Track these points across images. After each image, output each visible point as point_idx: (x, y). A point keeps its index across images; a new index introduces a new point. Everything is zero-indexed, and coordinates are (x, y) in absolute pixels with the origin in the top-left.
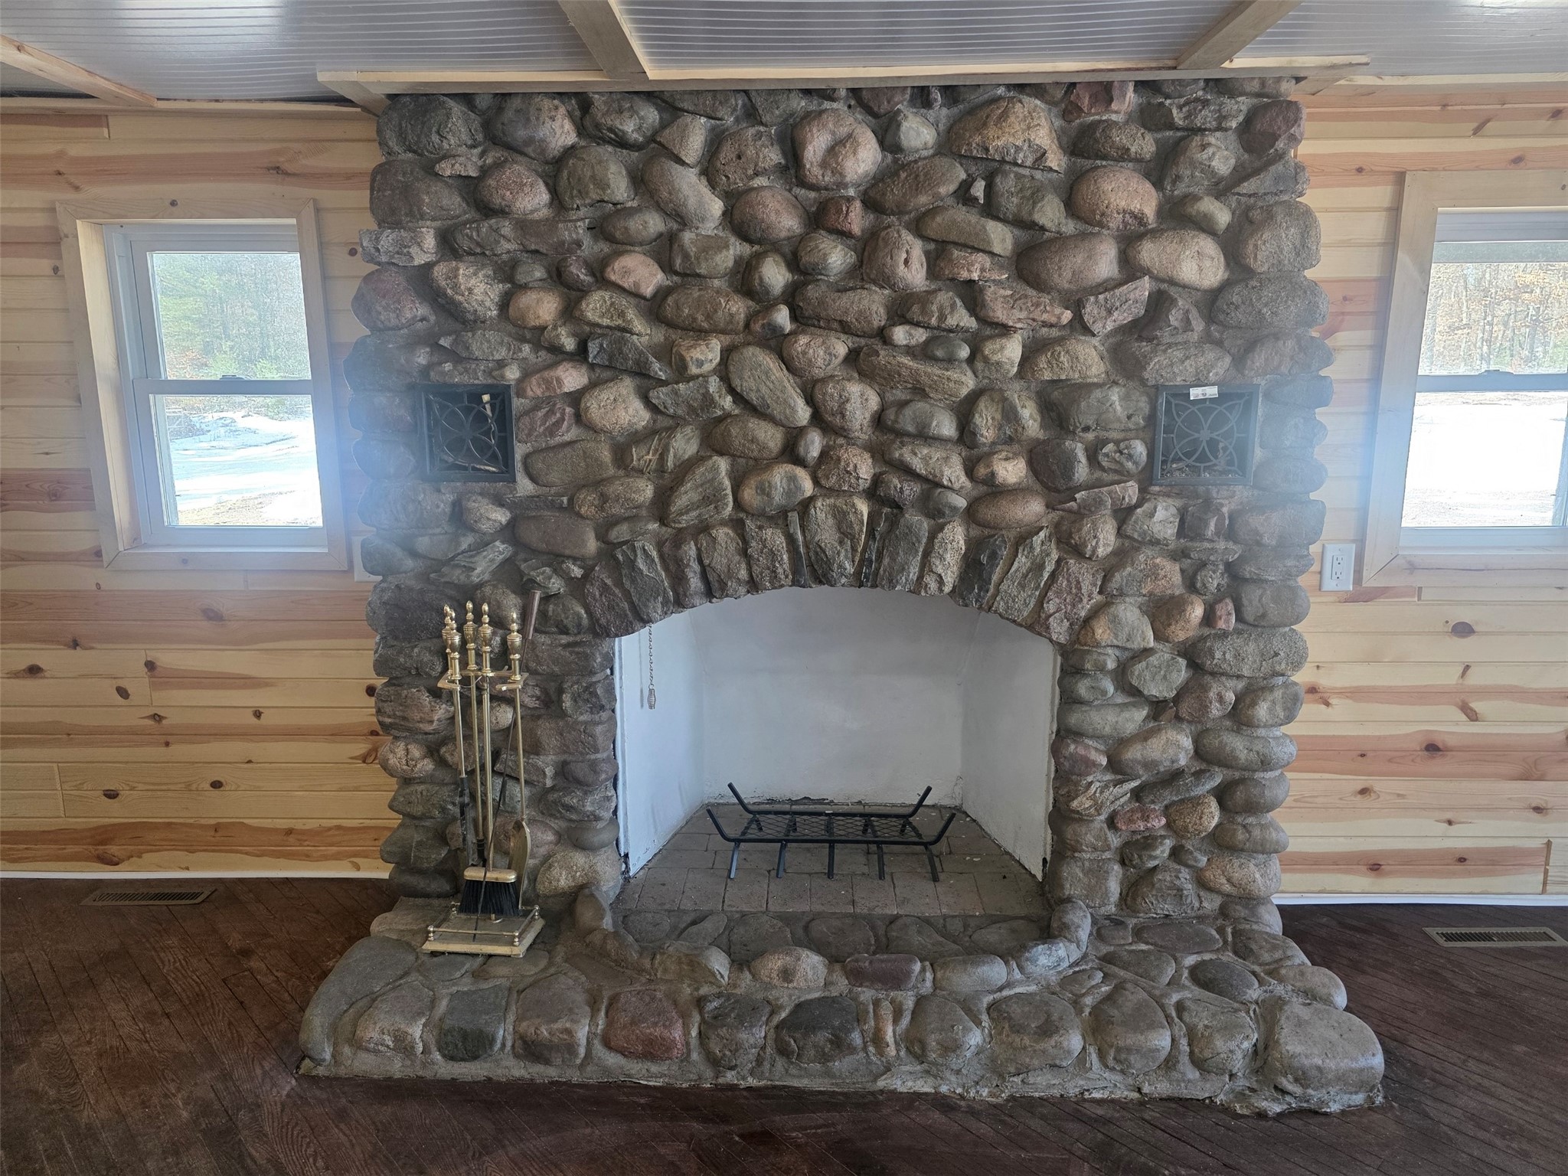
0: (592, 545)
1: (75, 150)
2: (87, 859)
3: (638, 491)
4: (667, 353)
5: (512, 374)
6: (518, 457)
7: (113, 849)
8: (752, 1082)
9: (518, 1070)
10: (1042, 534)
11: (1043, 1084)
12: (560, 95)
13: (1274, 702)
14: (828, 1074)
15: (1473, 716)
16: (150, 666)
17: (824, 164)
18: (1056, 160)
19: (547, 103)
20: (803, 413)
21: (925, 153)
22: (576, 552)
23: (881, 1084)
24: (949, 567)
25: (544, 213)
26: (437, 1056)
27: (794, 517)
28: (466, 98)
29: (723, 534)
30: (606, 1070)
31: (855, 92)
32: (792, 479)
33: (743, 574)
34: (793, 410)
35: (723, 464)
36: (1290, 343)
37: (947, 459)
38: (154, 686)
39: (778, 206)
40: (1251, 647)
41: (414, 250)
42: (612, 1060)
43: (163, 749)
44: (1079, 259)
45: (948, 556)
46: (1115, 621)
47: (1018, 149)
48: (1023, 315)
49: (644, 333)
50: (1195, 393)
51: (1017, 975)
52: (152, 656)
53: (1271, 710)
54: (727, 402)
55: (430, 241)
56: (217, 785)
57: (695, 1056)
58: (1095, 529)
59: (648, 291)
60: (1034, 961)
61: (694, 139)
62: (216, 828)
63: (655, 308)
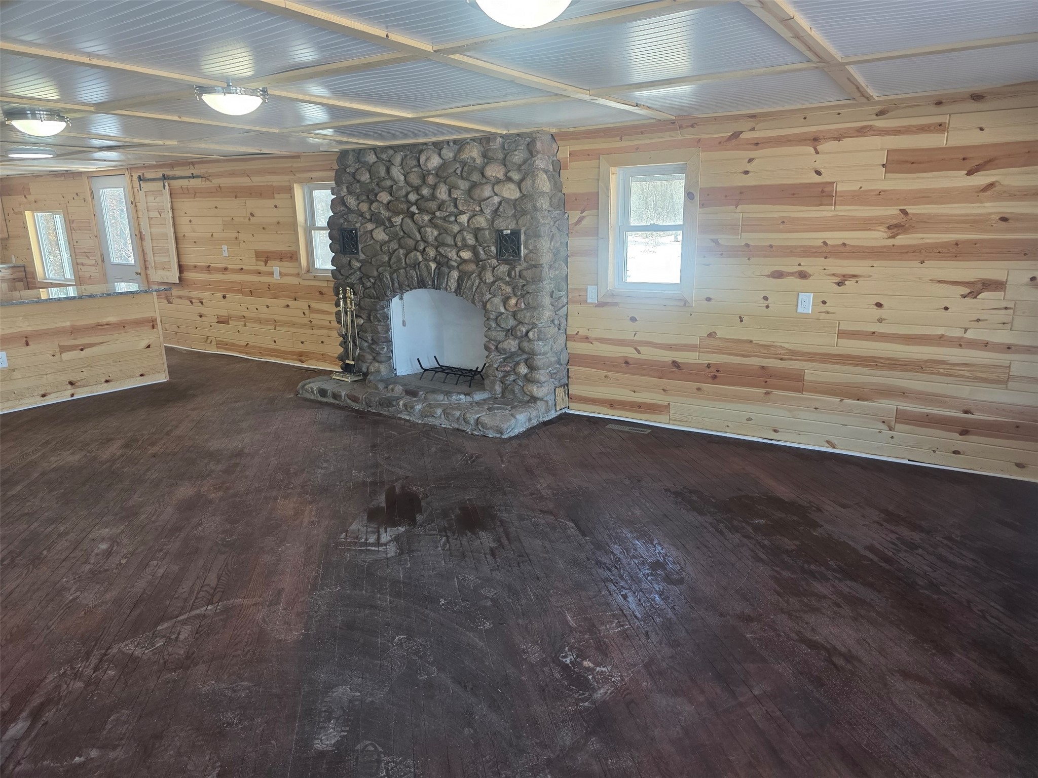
0: (375, 274)
1: (295, 165)
2: (298, 360)
3: (384, 258)
4: (389, 220)
5: (358, 225)
6: (360, 248)
7: (303, 358)
8: (374, 411)
9: (332, 401)
10: (474, 275)
11: (431, 421)
12: (371, 149)
13: (534, 332)
14: (389, 411)
15: (639, 352)
16: (309, 306)
17: (425, 165)
18: (479, 161)
19: (369, 151)
20: (419, 237)
21: (451, 160)
22: (372, 275)
23: (399, 415)
24: (453, 284)
25: (369, 181)
26: (318, 395)
27: (417, 267)
28: (353, 150)
29: (402, 271)
30: (348, 403)
31: (433, 143)
32: (416, 255)
33: (406, 283)
34: (416, 236)
35: (401, 251)
36: (529, 217)
37: (451, 251)
38: (310, 313)
39: (414, 177)
40: (528, 314)
41: (341, 192)
42: (349, 401)
43: (312, 331)
44: (479, 191)
45: (452, 280)
46: (492, 303)
47: (468, 158)
48: (466, 208)
49: (385, 213)
50: (505, 232)
51: (446, 399)
52: (310, 304)
53: (534, 335)
54: (402, 234)
55: (345, 190)
56: (322, 342)
57: (364, 403)
58: (485, 274)
59: (385, 202)
60: (451, 397)
61: (398, 159)
62: (322, 355)
63: (387, 206)
